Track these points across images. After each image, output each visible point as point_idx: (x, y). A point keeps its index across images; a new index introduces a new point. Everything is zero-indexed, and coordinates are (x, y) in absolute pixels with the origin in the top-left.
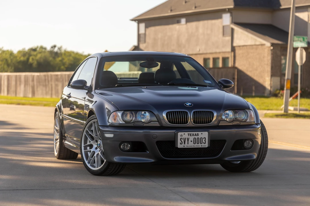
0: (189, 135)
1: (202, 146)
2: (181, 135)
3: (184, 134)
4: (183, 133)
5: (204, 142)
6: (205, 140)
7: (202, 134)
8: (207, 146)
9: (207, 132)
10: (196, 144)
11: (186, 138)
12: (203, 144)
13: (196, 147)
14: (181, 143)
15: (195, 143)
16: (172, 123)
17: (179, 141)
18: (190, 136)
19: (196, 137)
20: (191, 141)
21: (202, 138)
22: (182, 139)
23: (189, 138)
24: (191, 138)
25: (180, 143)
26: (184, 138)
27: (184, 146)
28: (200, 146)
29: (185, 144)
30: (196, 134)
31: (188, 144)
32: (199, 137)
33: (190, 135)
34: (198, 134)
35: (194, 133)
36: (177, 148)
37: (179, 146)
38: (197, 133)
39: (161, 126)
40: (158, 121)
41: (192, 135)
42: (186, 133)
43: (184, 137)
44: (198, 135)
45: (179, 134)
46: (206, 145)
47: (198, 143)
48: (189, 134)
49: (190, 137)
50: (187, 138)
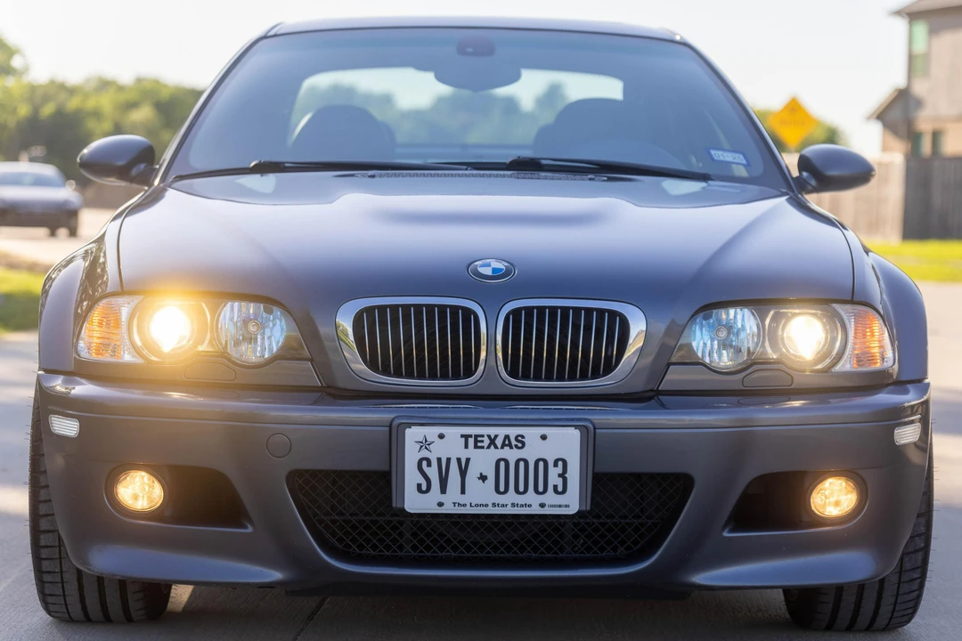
0: (471, 441)
1: (542, 505)
2: (425, 444)
3: (441, 436)
4: (431, 432)
5: (555, 487)
6: (563, 476)
7: (544, 437)
8: (574, 508)
9: (576, 427)
10: (511, 497)
11: (449, 460)
12: (550, 497)
13: (509, 511)
14: (424, 488)
15: (502, 488)
16: (386, 372)
17: (412, 477)
18: (476, 447)
19: (512, 455)
20: (483, 478)
21: (545, 462)
22: (429, 464)
23: (468, 460)
24: (483, 461)
25: (419, 486)
26: (439, 460)
27: (440, 504)
28: (532, 504)
29: (443, 491)
30: (507, 437)
31: (463, 492)
32: (531, 452)
33: (476, 442)
34: (520, 438)
35: (501, 432)
36: (403, 510)
37: (414, 502)
38: (513, 432)
39: (329, 387)
40: (311, 360)
41: (487, 442)
42: (454, 433)
43: (439, 451)
44: (521, 442)
45: (413, 435)
46: (571, 502)
47: (521, 489)
48: (466, 437)
49: (471, 452)
50: (459, 460)
